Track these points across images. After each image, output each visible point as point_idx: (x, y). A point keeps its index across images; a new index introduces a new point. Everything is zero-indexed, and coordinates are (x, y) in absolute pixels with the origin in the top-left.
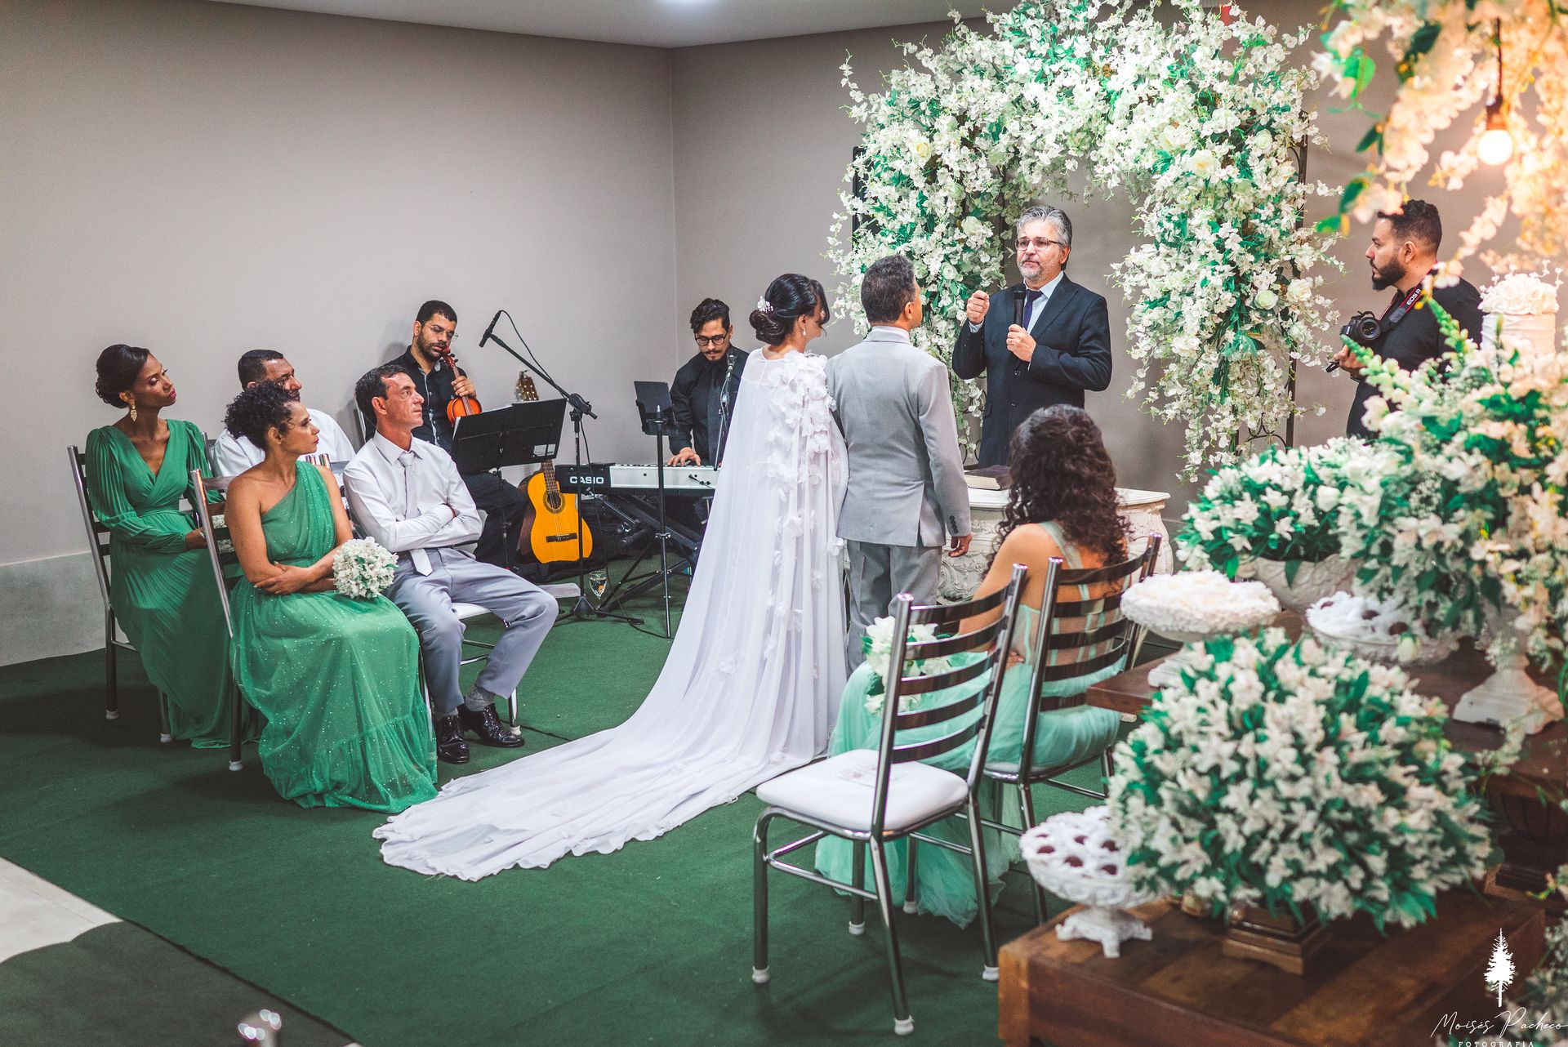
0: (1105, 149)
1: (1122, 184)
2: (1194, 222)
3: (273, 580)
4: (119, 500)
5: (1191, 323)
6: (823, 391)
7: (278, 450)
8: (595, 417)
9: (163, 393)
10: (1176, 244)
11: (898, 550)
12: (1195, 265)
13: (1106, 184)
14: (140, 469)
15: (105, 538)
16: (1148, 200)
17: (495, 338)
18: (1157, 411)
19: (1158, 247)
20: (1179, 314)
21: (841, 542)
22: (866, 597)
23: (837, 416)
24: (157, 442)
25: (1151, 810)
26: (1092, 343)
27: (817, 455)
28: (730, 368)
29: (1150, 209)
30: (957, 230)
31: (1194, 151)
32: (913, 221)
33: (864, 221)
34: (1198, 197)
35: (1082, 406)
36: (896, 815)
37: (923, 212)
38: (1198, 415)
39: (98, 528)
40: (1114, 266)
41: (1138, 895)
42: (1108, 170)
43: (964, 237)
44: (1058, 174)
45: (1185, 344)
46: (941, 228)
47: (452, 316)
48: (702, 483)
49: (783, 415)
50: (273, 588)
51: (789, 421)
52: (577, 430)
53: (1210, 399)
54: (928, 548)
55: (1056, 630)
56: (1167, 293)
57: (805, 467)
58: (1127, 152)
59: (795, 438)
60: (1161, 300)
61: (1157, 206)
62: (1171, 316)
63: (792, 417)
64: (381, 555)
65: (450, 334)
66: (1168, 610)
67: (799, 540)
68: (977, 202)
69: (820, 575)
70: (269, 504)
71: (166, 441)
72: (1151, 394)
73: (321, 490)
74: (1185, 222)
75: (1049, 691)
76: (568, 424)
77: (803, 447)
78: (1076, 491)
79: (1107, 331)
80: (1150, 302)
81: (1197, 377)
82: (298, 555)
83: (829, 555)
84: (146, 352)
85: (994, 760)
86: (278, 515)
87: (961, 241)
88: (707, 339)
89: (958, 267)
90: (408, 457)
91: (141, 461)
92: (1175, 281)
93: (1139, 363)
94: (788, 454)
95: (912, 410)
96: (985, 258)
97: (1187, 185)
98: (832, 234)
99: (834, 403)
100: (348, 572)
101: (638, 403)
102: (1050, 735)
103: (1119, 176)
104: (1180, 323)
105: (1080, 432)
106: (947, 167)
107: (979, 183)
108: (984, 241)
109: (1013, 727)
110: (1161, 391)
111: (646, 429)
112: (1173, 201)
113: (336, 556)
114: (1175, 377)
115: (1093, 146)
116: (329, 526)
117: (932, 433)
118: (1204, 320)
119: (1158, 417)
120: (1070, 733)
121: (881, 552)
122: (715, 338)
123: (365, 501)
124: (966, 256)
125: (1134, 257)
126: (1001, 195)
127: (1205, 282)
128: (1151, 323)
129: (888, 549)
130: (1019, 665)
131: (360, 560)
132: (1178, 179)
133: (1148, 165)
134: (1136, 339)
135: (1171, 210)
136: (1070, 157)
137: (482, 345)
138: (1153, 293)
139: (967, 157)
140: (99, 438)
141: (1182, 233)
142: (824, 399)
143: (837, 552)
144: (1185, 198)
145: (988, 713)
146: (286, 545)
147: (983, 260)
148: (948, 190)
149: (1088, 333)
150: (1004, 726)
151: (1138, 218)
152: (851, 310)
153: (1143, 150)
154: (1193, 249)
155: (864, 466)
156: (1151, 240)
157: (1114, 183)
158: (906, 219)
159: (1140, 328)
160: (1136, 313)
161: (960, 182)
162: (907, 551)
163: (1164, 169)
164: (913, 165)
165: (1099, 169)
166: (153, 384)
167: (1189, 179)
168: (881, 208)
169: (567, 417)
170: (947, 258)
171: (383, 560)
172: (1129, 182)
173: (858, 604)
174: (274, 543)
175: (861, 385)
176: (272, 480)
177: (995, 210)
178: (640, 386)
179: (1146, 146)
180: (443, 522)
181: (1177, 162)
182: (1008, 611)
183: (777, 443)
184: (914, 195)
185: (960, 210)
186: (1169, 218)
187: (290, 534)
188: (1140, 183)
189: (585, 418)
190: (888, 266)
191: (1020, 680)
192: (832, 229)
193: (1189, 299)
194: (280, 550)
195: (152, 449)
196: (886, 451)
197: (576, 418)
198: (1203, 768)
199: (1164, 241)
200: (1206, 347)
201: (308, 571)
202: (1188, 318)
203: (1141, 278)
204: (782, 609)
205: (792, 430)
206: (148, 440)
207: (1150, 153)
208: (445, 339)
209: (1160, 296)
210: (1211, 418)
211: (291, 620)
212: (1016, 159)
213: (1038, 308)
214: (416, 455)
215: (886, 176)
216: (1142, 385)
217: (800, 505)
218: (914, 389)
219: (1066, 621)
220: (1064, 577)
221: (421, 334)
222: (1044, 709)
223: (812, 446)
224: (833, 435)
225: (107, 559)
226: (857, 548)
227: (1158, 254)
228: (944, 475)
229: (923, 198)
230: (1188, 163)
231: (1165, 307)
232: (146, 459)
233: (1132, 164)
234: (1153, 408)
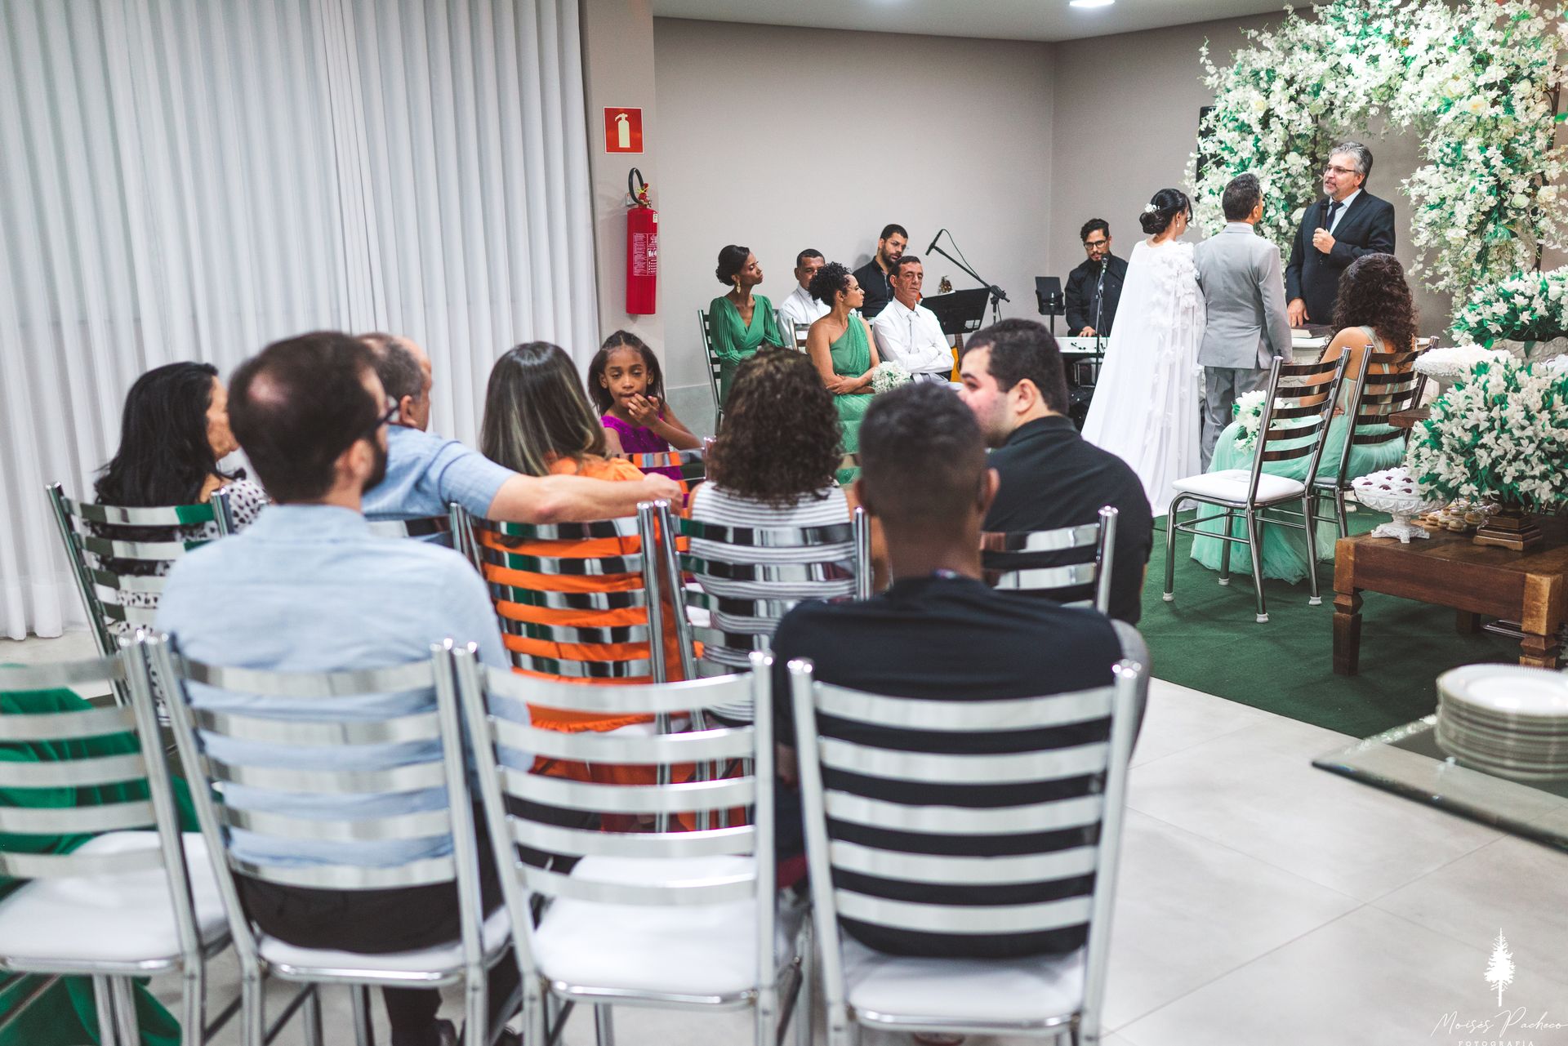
0: (1401, 99)
1: (1412, 124)
2: (1467, 147)
3: (837, 384)
4: (729, 342)
5: (1461, 219)
6: (1192, 266)
7: (841, 305)
8: (1008, 301)
9: (757, 276)
10: (1452, 164)
11: (1242, 372)
12: (1466, 178)
13: (1399, 124)
14: (740, 324)
15: (717, 368)
16: (1432, 134)
17: (937, 249)
18: (1430, 285)
19: (1438, 167)
20: (1452, 213)
21: (1202, 368)
22: (1216, 404)
23: (1200, 282)
24: (749, 308)
25: (1436, 452)
26: (1379, 239)
27: (1187, 309)
28: (1105, 267)
29: (1433, 140)
30: (1283, 162)
31: (1469, 97)
32: (1250, 156)
33: (1211, 158)
34: (1471, 130)
35: (1393, 254)
36: (1264, 494)
37: (1258, 150)
38: (1463, 286)
39: (714, 361)
40: (1404, 181)
41: (1424, 504)
42: (1402, 113)
43: (1287, 166)
44: (1360, 119)
45: (1455, 235)
46: (1271, 160)
47: (905, 235)
48: (1080, 348)
49: (1163, 284)
50: (836, 390)
51: (1167, 287)
52: (995, 311)
53: (1473, 275)
54: (1263, 370)
55: (1366, 392)
56: (1443, 200)
57: (1179, 317)
58: (1417, 100)
59: (1172, 299)
60: (1438, 205)
61: (1439, 137)
62: (1445, 215)
63: (1169, 284)
64: (902, 372)
65: (904, 247)
66: (1446, 364)
67: (1172, 367)
68: (1298, 142)
69: (1185, 390)
70: (834, 339)
71: (753, 308)
72: (1427, 272)
73: (862, 332)
74: (1460, 148)
75: (1360, 431)
76: (989, 306)
77: (1178, 304)
78: (1389, 304)
79: (1392, 229)
80: (1430, 206)
81: (1463, 259)
82: (850, 371)
83: (1192, 376)
84: (746, 250)
85: (1320, 475)
86: (839, 346)
87: (1284, 170)
88: (1092, 244)
89: (1281, 189)
90: (913, 314)
91: (740, 318)
92: (1450, 191)
93: (1419, 250)
94: (1166, 309)
95: (1254, 279)
96: (1302, 181)
97: (1463, 121)
98: (1188, 168)
99: (1199, 274)
100: (883, 381)
101: (1037, 292)
102: (1359, 459)
103: (1410, 117)
104: (1453, 220)
105: (1393, 268)
106: (1278, 116)
107: (1301, 127)
108: (1303, 169)
109: (1335, 453)
110: (1435, 270)
111: (1042, 311)
112: (1452, 133)
113: (875, 372)
114: (1447, 259)
115: (1391, 97)
116: (868, 355)
117: (1267, 293)
118: (1471, 216)
119: (1431, 291)
120: (1372, 458)
121: (1229, 374)
122: (1098, 243)
123: (888, 340)
124: (1288, 181)
125: (1419, 174)
126: (1315, 137)
127: (1473, 190)
128: (1430, 221)
129: (1233, 371)
130: (1339, 417)
131: (890, 375)
132: (1457, 117)
133: (1434, 108)
134: (1418, 232)
135: (1450, 140)
136: (1374, 106)
137: (927, 254)
138: (1433, 198)
139: (1293, 110)
140: (717, 304)
141: (1458, 155)
142: (1192, 271)
143: (1197, 374)
144: (1461, 130)
145: (1320, 440)
146: (844, 364)
147: (1301, 183)
148: (1277, 134)
149: (1375, 233)
150: (1329, 453)
151: (1424, 146)
152: (1200, 221)
153: (1430, 98)
154: (1465, 167)
155: (1221, 317)
156: (1432, 162)
157: (1406, 123)
158: (1246, 155)
159: (1421, 224)
160: (1419, 214)
161: (1287, 128)
162: (1248, 371)
163: (1446, 111)
164: (1254, 116)
165: (1395, 114)
166: (751, 269)
167: (1465, 117)
168: (1226, 148)
169: (989, 301)
170: (1274, 182)
171: (903, 375)
172: (1418, 123)
173: (1211, 407)
174: (838, 363)
175: (1219, 263)
176: (836, 324)
177: (1309, 147)
178: (1039, 280)
179: (1433, 95)
180: (933, 357)
181: (1456, 105)
182: (1337, 376)
183: (1158, 303)
184: (1251, 138)
185: (1285, 148)
186: (1448, 145)
187: (847, 357)
188: (1426, 123)
189: (1001, 301)
190: (1243, 182)
191: (1341, 426)
192: (1189, 164)
193: (1461, 203)
194: (840, 366)
195: (746, 312)
196: (1233, 307)
197: (995, 302)
198: (1468, 427)
199: (1443, 163)
200: (1471, 237)
201: (857, 380)
202: (1459, 216)
203: (1424, 189)
204: (1159, 411)
205: (1169, 293)
206: (744, 306)
207: (1437, 99)
208: (900, 250)
209: (1438, 201)
210: (1472, 287)
211: (849, 409)
212: (1330, 111)
213: (1340, 214)
214: (918, 315)
215: (1231, 125)
216: (1420, 266)
217: (1173, 343)
218: (1256, 264)
219: (1373, 387)
220: (1375, 358)
221: (884, 247)
222: (1356, 443)
223: (1184, 303)
224: (1197, 296)
225: (719, 381)
226: (1212, 371)
227: (1438, 172)
228: (1275, 321)
229: (1257, 140)
230: (1465, 105)
231: (1441, 208)
232: (743, 318)
233: (1421, 108)
234: (1427, 284)
